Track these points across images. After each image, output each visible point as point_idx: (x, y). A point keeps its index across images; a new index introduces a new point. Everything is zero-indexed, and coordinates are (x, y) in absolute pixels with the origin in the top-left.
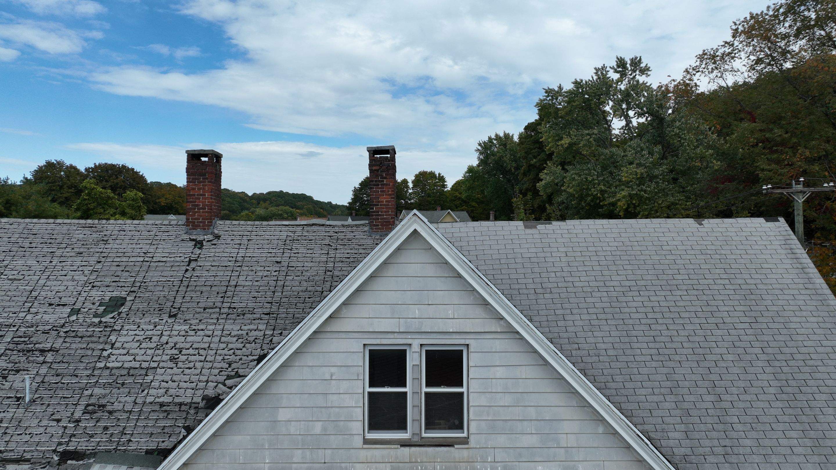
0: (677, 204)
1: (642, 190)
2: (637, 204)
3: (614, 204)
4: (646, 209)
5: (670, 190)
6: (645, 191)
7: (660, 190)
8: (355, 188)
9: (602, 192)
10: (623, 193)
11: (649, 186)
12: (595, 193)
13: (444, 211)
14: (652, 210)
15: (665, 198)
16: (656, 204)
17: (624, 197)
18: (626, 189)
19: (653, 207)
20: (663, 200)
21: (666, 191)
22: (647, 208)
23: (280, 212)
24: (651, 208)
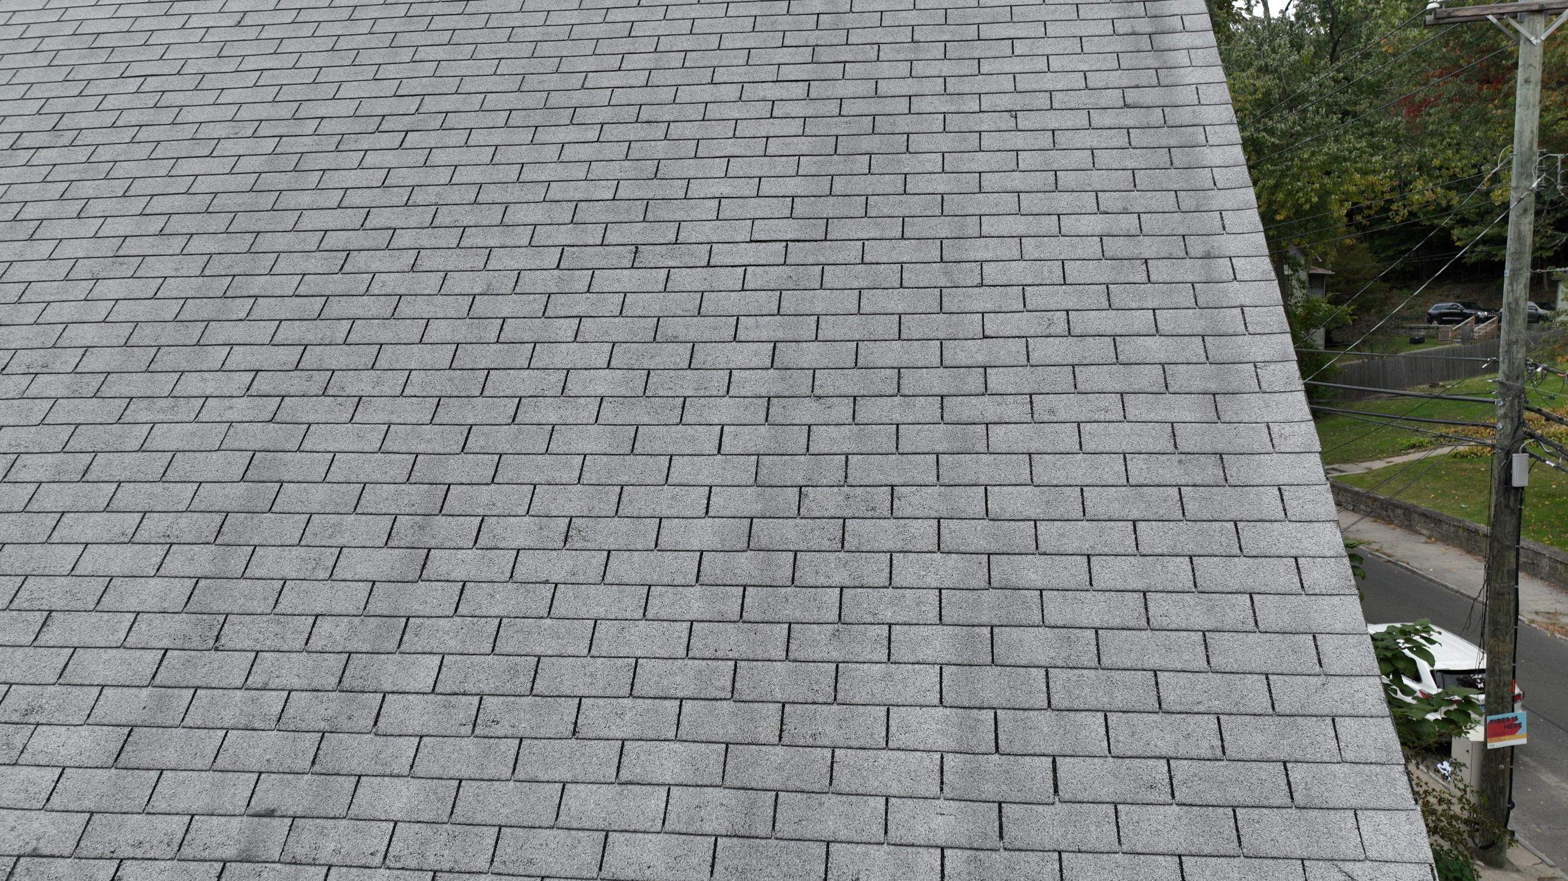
5: (1331, 128)
7: (1310, 128)
15: (1318, 146)
16: (1296, 161)
20: (1313, 152)
21: (1321, 129)
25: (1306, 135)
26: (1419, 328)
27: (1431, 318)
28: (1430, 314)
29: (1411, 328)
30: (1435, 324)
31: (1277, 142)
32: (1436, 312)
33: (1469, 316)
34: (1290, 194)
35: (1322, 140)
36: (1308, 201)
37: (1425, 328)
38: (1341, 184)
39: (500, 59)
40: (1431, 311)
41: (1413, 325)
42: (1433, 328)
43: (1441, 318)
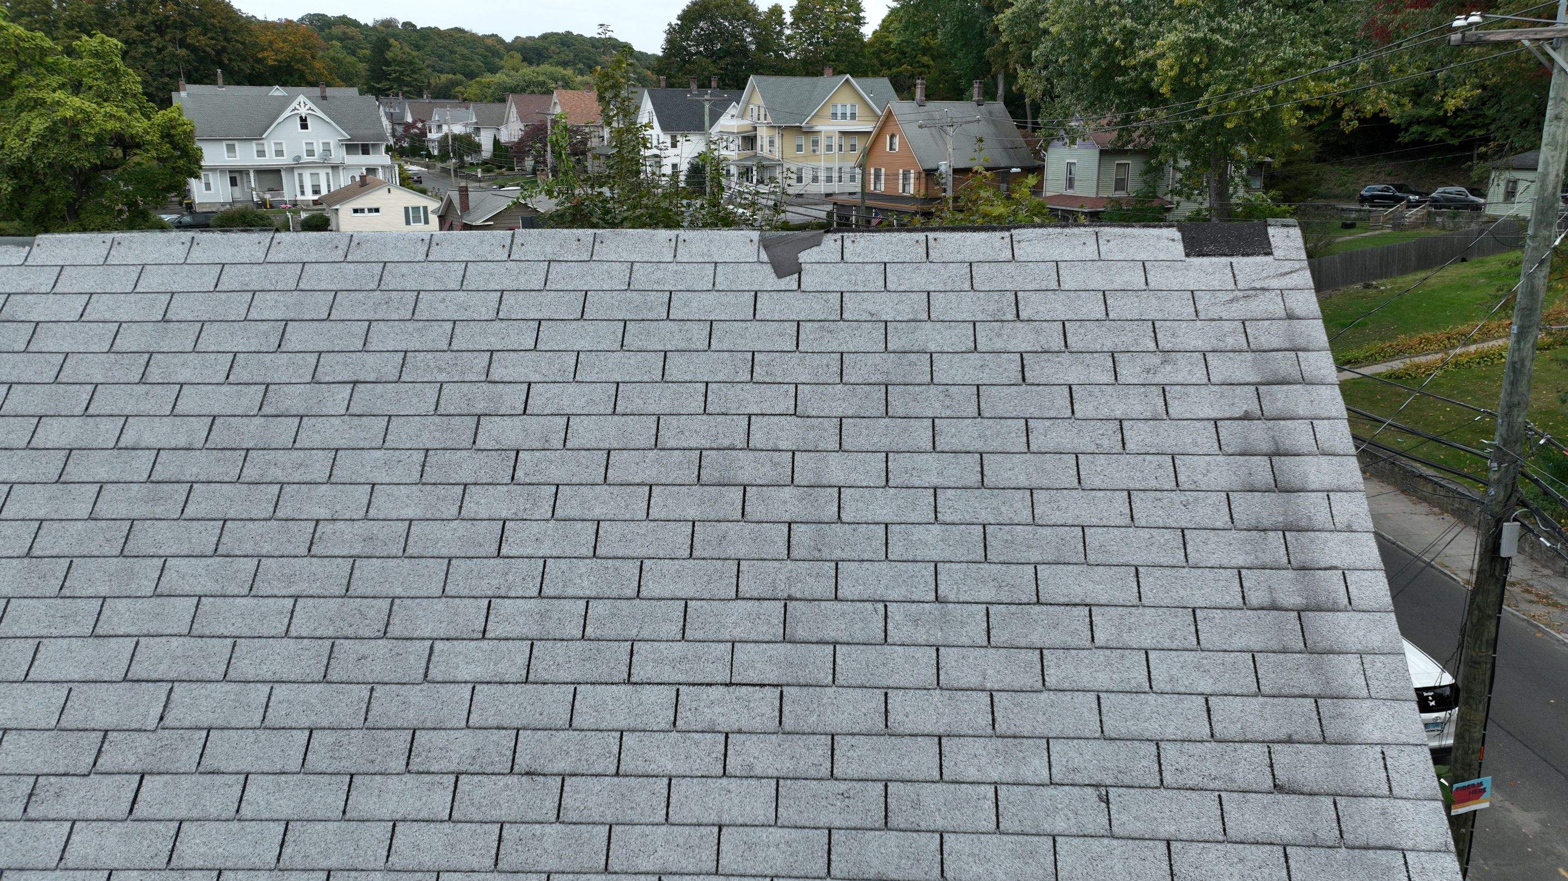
0: (1301, 65)
1: (1219, 30)
2: (1203, 66)
3: (1150, 65)
4: (1221, 79)
5: (1288, 30)
6: (1225, 33)
7: (1266, 29)
8: (670, 25)
9: (1128, 36)
10: (1172, 37)
11: (1239, 19)
12: (1110, 39)
13: (839, 77)
14: (1240, 81)
15: (1273, 49)
16: (1250, 66)
17: (1173, 47)
18: (1179, 26)
19: (1241, 73)
20: (1268, 56)
21: (1277, 31)
22: (1227, 76)
23: (541, 78)
24: (1235, 76)
25: (1261, 36)
26: (1351, 210)
27: (1363, 200)
28: (1362, 196)
29: (1343, 210)
30: (1367, 207)
31: (1231, 44)
32: (1368, 194)
33: (1402, 199)
34: (1240, 100)
35: (1276, 42)
36: (1260, 107)
37: (1356, 211)
38: (1293, 92)
39: (296, 598)
40: (1363, 193)
41: (1345, 207)
42: (1365, 211)
43: (1371, 199)
